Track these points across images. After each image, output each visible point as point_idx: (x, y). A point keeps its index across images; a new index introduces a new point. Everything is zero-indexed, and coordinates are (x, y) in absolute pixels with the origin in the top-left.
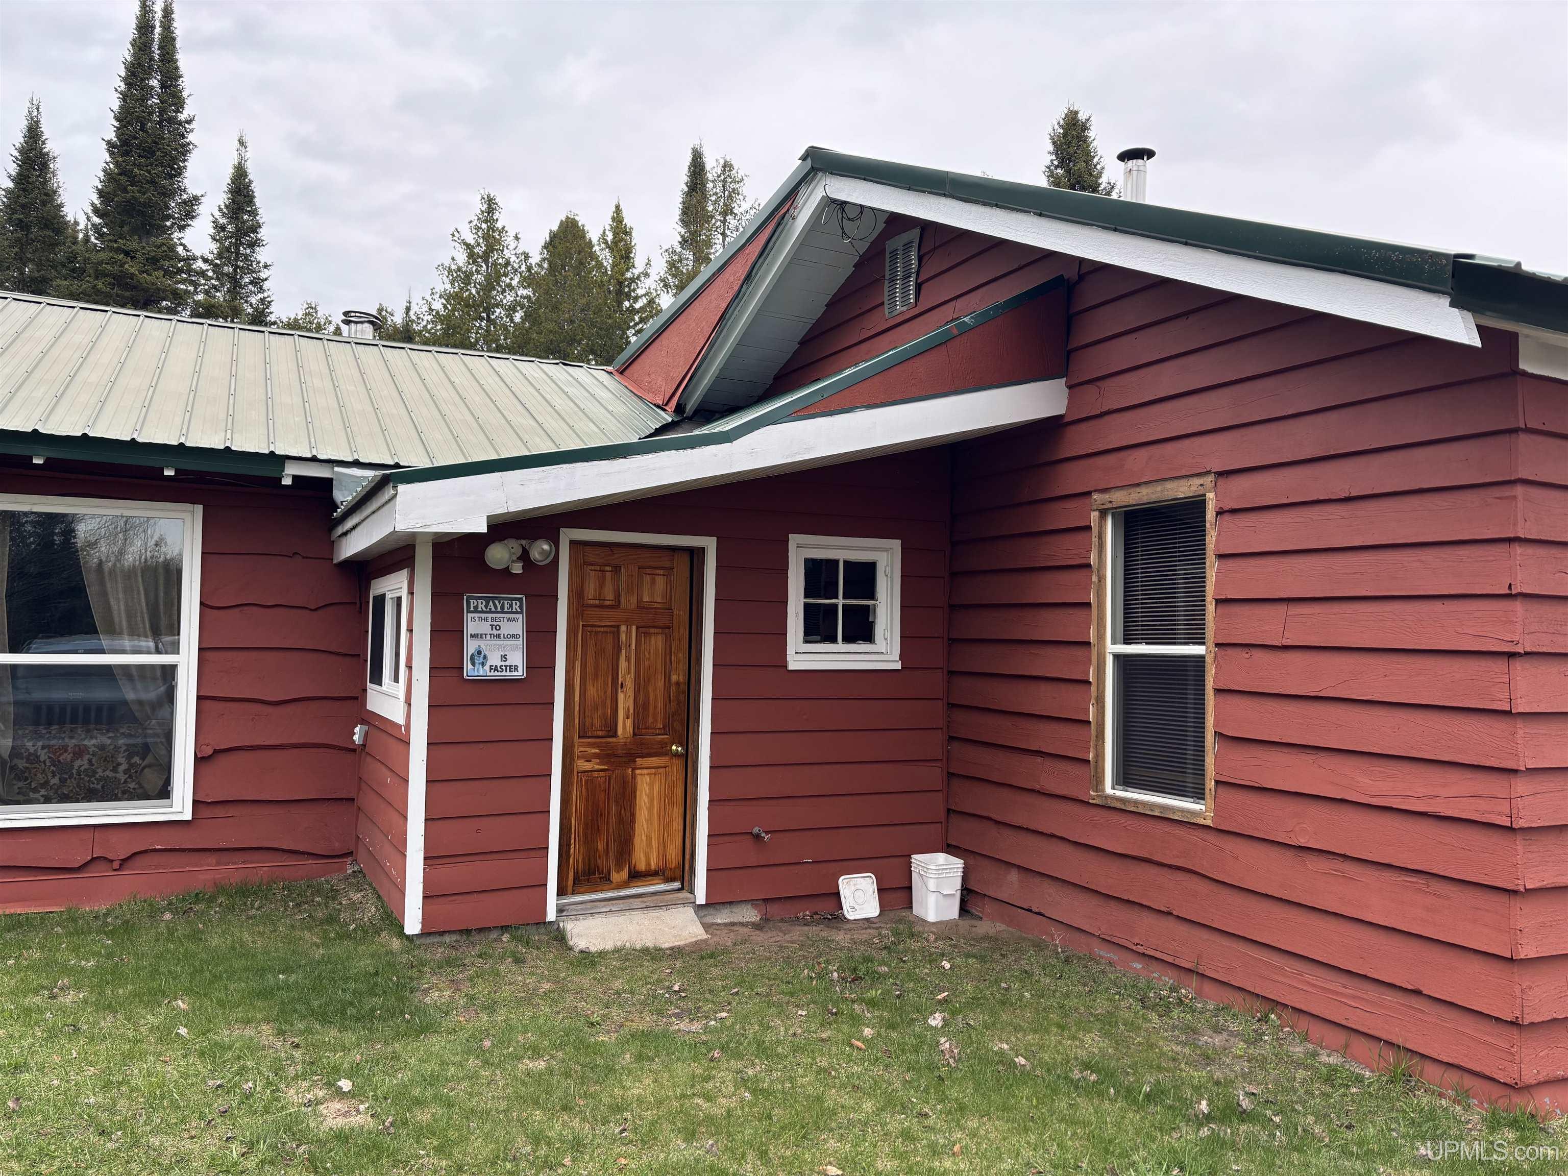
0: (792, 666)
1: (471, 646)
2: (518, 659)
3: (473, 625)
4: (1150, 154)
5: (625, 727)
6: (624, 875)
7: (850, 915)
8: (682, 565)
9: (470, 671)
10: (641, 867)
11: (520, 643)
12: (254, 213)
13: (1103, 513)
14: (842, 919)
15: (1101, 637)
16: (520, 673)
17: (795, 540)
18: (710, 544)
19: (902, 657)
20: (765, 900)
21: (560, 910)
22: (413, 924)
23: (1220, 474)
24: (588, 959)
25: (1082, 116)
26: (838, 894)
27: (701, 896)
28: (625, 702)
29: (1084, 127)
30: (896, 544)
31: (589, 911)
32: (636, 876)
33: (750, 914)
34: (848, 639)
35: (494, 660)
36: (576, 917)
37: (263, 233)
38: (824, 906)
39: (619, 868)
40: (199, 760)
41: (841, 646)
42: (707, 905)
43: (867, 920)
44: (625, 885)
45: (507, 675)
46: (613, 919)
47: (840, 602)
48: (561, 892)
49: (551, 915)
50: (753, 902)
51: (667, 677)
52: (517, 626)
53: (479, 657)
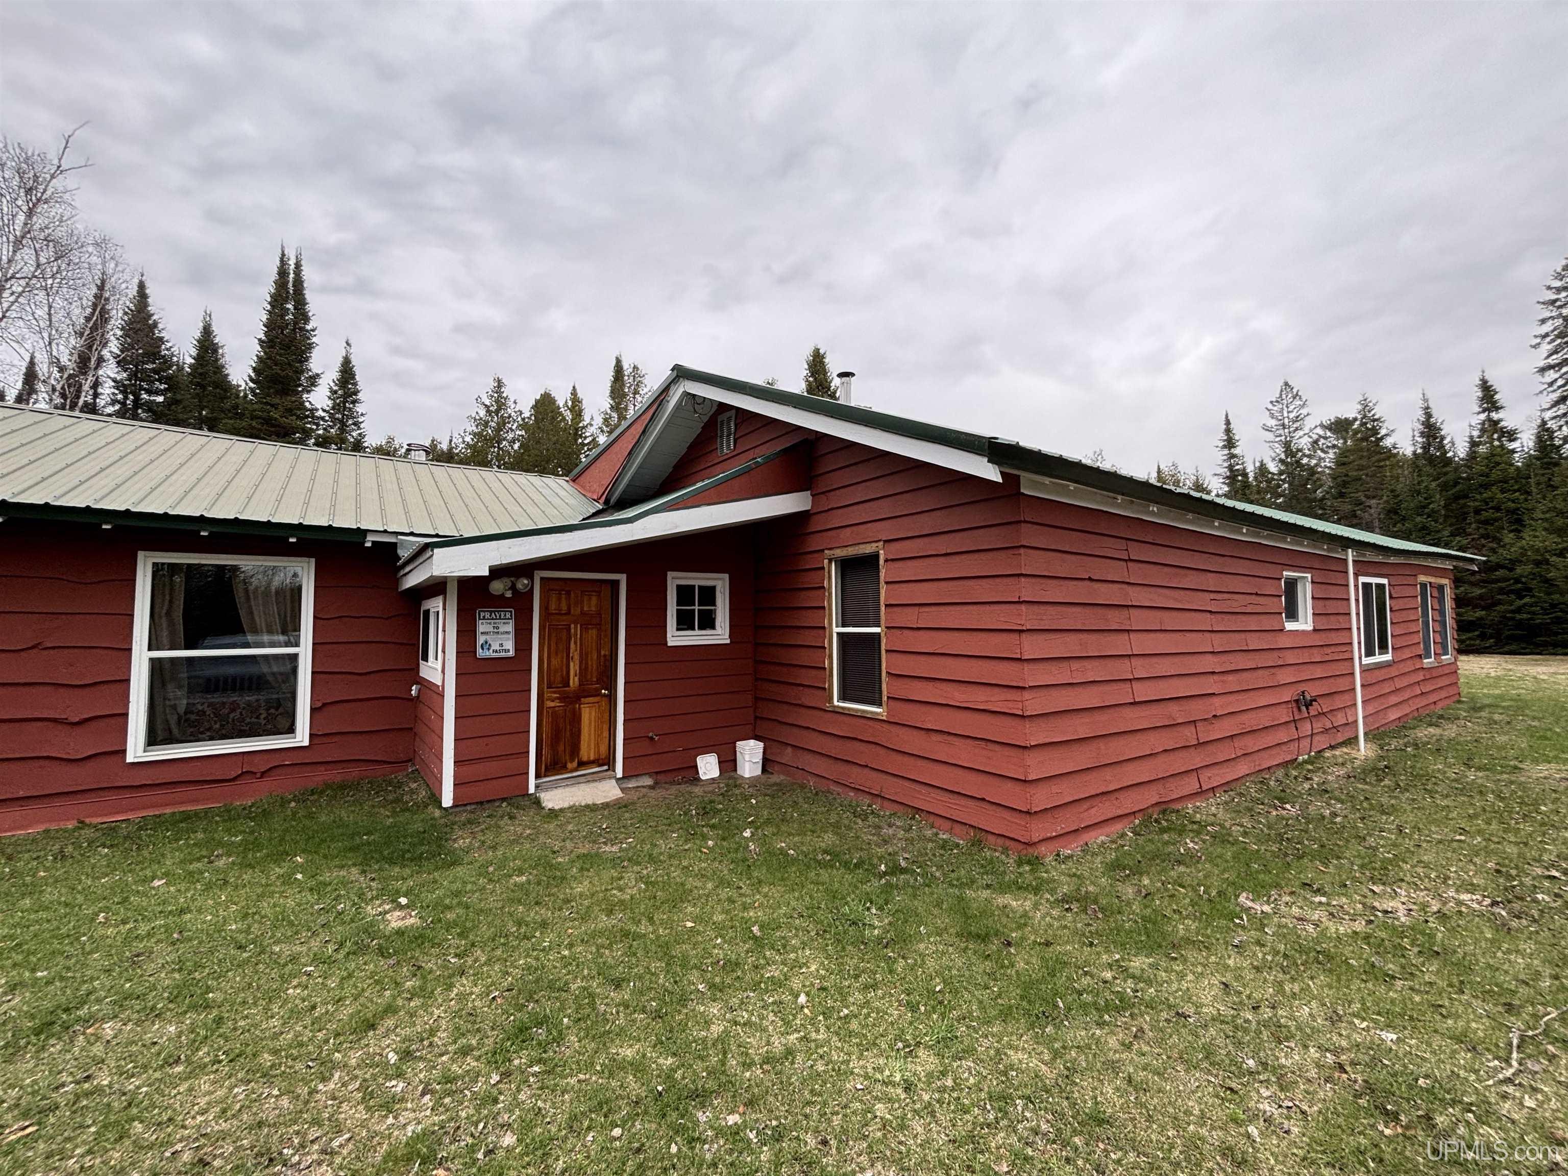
0: (670, 644)
1: (481, 640)
2: (510, 645)
3: (482, 627)
4: (853, 375)
5: (574, 681)
6: (575, 764)
7: (703, 777)
8: (607, 591)
9: (480, 653)
10: (585, 759)
11: (511, 636)
12: (355, 384)
13: (830, 561)
14: (699, 779)
15: (830, 624)
16: (511, 653)
17: (670, 575)
18: (623, 578)
19: (730, 636)
20: (657, 773)
21: (537, 787)
22: (447, 800)
23: (885, 541)
24: (554, 814)
25: (822, 352)
26: (696, 767)
27: (619, 773)
28: (574, 667)
29: (823, 357)
30: (726, 576)
31: (555, 786)
32: (582, 764)
33: (648, 781)
34: (700, 628)
35: (495, 646)
36: (547, 790)
37: (360, 396)
38: (689, 774)
39: (572, 761)
40: (313, 710)
41: (697, 632)
42: (624, 778)
43: (713, 779)
44: (576, 770)
45: (503, 654)
46: (567, 789)
47: (697, 608)
48: (538, 776)
49: (532, 790)
50: (649, 774)
51: (599, 652)
52: (510, 627)
53: (486, 645)
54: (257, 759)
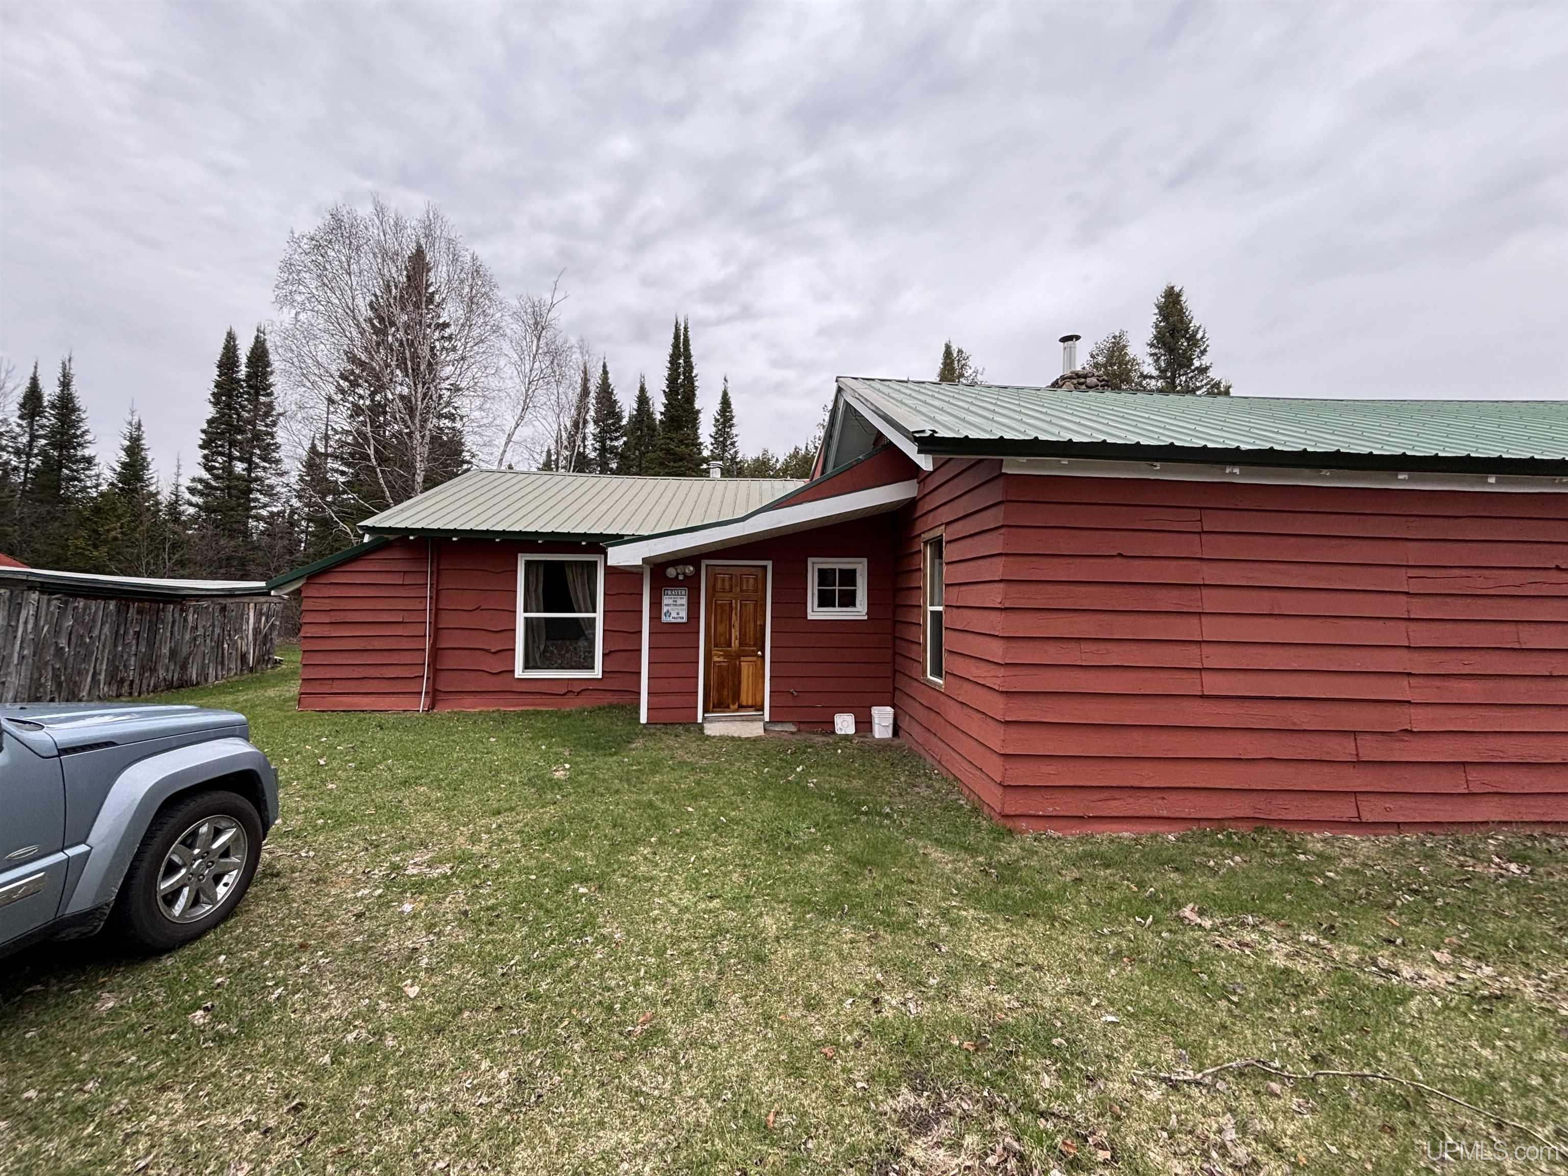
0: (809, 618)
1: (665, 609)
2: (684, 614)
3: (666, 600)
4: (1078, 338)
5: (735, 643)
6: (736, 706)
7: (838, 732)
8: (760, 573)
9: (664, 619)
10: (744, 703)
11: (685, 607)
13: (926, 543)
14: (833, 732)
15: (925, 603)
16: (685, 620)
17: (810, 560)
18: (769, 564)
19: (867, 614)
20: (800, 722)
21: (704, 718)
22: (643, 719)
23: (948, 524)
24: (708, 737)
26: (833, 722)
27: (767, 719)
28: (735, 633)
30: (865, 560)
31: (718, 719)
32: (741, 707)
33: (793, 729)
34: (840, 605)
35: (674, 614)
36: (711, 722)
38: (827, 727)
39: (734, 704)
40: (604, 655)
41: (837, 609)
42: (770, 722)
43: (847, 735)
44: (737, 711)
45: (679, 621)
46: (727, 724)
47: (837, 588)
48: (705, 711)
49: (700, 720)
50: (793, 723)
51: (755, 622)
52: (684, 601)
53: (668, 613)
54: (575, 683)
